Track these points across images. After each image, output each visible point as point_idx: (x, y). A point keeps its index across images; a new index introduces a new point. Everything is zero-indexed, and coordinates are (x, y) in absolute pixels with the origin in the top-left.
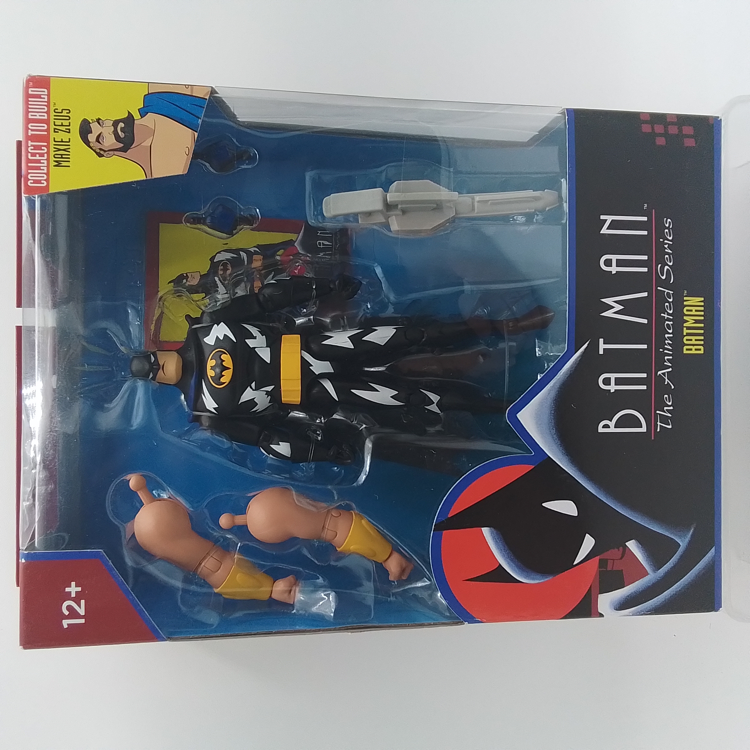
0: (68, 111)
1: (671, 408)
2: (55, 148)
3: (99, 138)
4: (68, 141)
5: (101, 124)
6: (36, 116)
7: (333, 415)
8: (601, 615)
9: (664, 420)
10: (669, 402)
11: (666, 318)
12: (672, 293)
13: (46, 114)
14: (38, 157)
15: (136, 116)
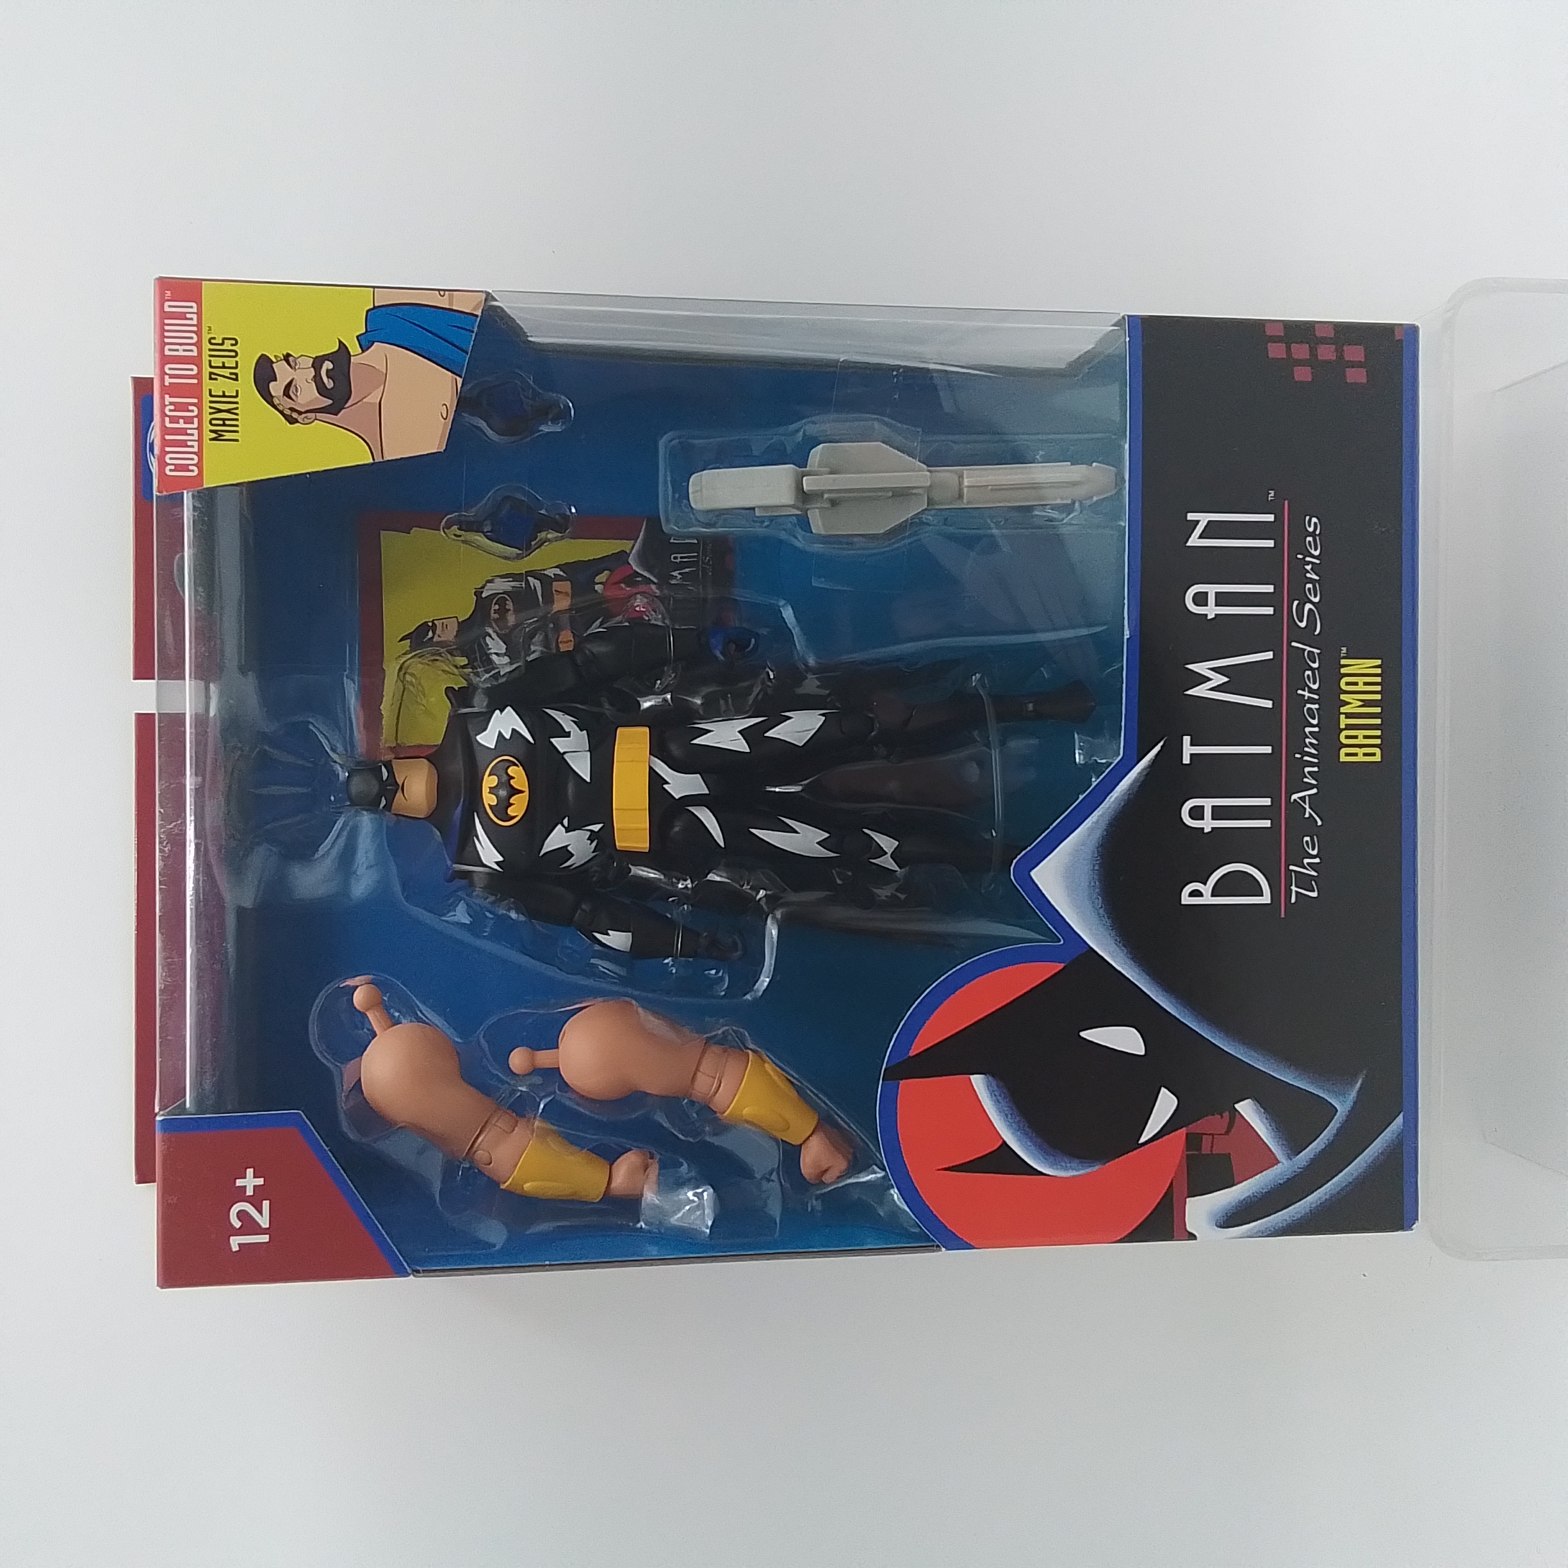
0: (234, 342)
1: (1317, 860)
2: (211, 408)
3: (289, 390)
4: (234, 394)
5: (291, 363)
6: (177, 350)
7: (708, 874)
8: (1192, 1237)
9: (1304, 881)
10: (1313, 849)
11: (1306, 698)
12: (1318, 654)
13: (194, 348)
14: (181, 425)
15: (354, 348)
